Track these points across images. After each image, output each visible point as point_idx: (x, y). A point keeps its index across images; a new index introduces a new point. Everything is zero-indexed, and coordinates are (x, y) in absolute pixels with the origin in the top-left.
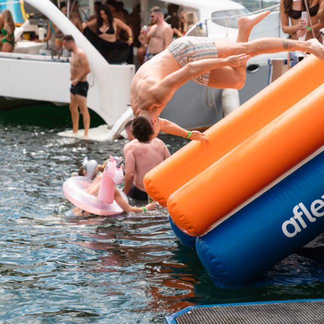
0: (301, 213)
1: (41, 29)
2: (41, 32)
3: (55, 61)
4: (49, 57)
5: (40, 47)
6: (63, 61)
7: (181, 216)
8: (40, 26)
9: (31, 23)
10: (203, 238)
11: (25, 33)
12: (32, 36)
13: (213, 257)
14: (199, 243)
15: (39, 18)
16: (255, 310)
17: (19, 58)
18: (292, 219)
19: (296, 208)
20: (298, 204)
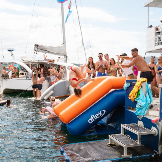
0: (93, 117)
1: (25, 72)
2: (25, 73)
3: (27, 79)
4: (26, 79)
5: (24, 77)
6: (29, 80)
7: (63, 118)
8: (24, 71)
9: (22, 71)
10: (68, 124)
11: (21, 73)
12: (23, 74)
13: (71, 129)
14: (67, 126)
15: (24, 69)
16: (83, 144)
17: (18, 79)
18: (91, 119)
19: (92, 116)
20: (92, 115)
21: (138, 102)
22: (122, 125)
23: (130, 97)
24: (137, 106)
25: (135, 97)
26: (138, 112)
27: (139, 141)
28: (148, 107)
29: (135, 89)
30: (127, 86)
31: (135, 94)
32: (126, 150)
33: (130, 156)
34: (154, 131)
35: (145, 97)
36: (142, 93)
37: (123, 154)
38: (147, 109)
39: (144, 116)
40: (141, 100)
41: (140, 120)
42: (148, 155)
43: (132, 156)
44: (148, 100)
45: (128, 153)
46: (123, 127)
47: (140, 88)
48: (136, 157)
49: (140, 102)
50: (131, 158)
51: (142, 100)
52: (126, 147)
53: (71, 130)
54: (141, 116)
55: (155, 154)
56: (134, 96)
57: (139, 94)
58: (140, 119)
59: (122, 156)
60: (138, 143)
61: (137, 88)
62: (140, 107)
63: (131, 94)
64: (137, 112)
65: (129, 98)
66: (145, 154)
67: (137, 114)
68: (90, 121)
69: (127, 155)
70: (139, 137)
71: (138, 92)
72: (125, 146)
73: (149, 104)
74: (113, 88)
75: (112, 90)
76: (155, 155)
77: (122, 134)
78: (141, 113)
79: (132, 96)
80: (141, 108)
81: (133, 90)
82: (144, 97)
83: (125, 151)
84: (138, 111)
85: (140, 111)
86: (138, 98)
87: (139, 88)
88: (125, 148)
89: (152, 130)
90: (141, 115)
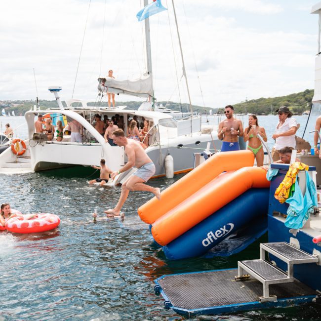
12: (70, 133)
21: (290, 205)
22: (261, 244)
23: (278, 195)
24: (289, 212)
25: (286, 196)
26: (291, 223)
27: (290, 274)
28: (308, 214)
29: (286, 182)
30: (273, 175)
31: (286, 191)
32: (268, 289)
33: (274, 299)
34: (317, 257)
35: (304, 196)
36: (298, 189)
37: (262, 295)
38: (306, 217)
39: (301, 230)
40: (295, 203)
41: (294, 237)
42: (306, 298)
43: (278, 298)
44: (308, 201)
45: (271, 294)
46: (263, 249)
47: (295, 180)
48: (284, 301)
49: (293, 206)
50: (275, 301)
51: (297, 202)
52: (268, 284)
54: (295, 230)
55: (317, 297)
56: (285, 194)
57: (293, 192)
58: (295, 235)
59: (261, 298)
60: (288, 277)
61: (290, 180)
62: (294, 214)
63: (278, 190)
64: (288, 222)
65: (276, 197)
66: (300, 296)
67: (288, 226)
68: (206, 242)
69: (268, 297)
70: (290, 268)
71: (291, 187)
72: (266, 282)
73: (309, 209)
76: (317, 299)
77: (261, 259)
78: (295, 225)
79: (281, 193)
80: (296, 216)
81: (283, 183)
82: (302, 196)
83: (266, 290)
84: (291, 220)
85: (293, 220)
86: (291, 198)
87: (292, 179)
88: (265, 285)
89: (313, 255)
90: (296, 228)
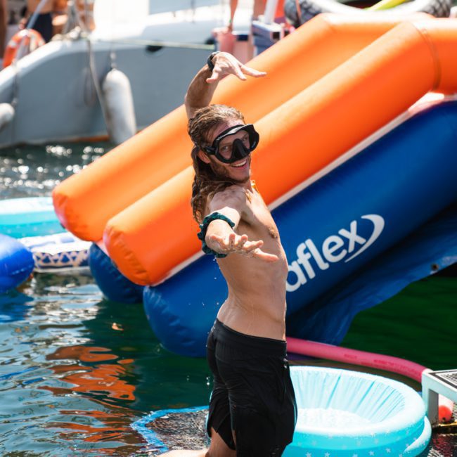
0: (308, 256)
7: (128, 253)
13: (173, 319)
18: (294, 263)
19: (301, 248)
20: (304, 241)
53: (173, 324)
74: (436, 87)
75: (432, 98)
